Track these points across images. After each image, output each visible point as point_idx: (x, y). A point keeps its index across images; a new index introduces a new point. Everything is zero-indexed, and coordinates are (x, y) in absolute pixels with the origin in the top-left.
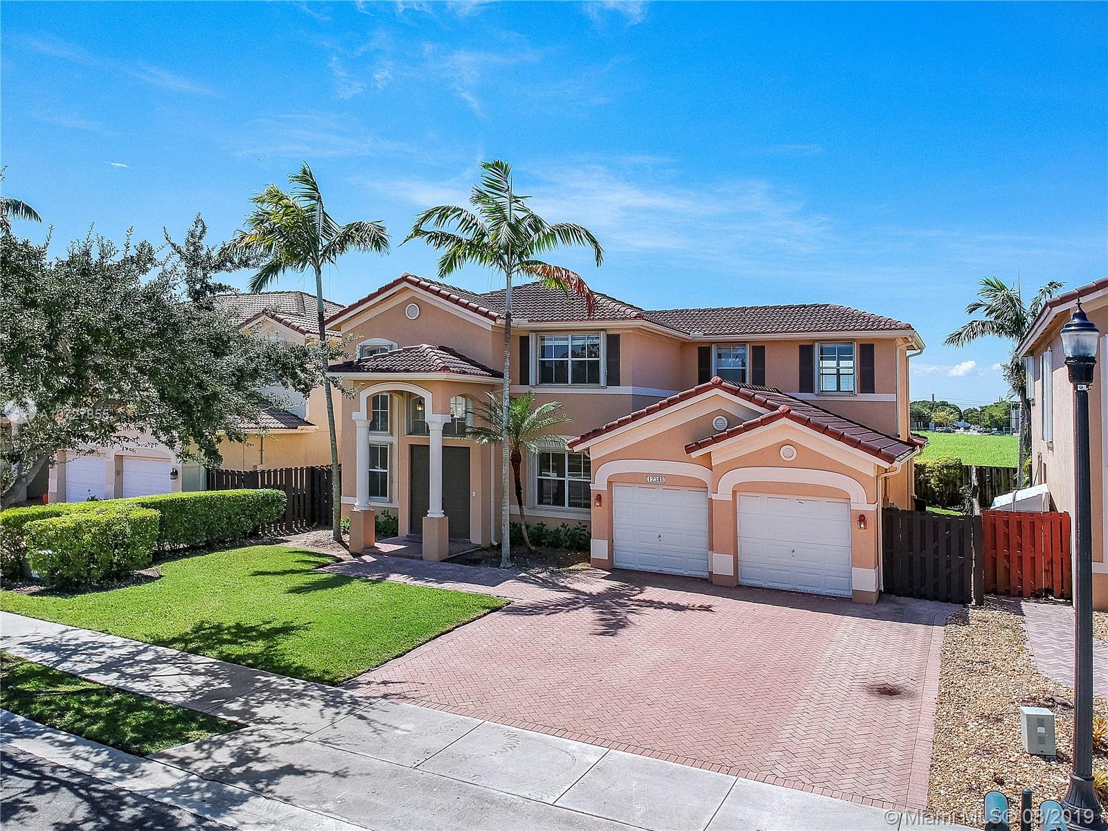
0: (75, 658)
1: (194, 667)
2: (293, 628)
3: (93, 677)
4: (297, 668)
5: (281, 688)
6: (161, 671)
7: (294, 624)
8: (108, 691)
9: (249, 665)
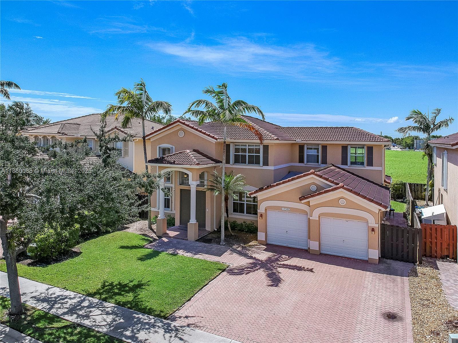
0: (57, 306)
1: (107, 310)
2: (142, 285)
3: (66, 317)
4: (149, 309)
5: (145, 321)
6: (94, 313)
7: (142, 282)
8: (74, 326)
9: (129, 308)
